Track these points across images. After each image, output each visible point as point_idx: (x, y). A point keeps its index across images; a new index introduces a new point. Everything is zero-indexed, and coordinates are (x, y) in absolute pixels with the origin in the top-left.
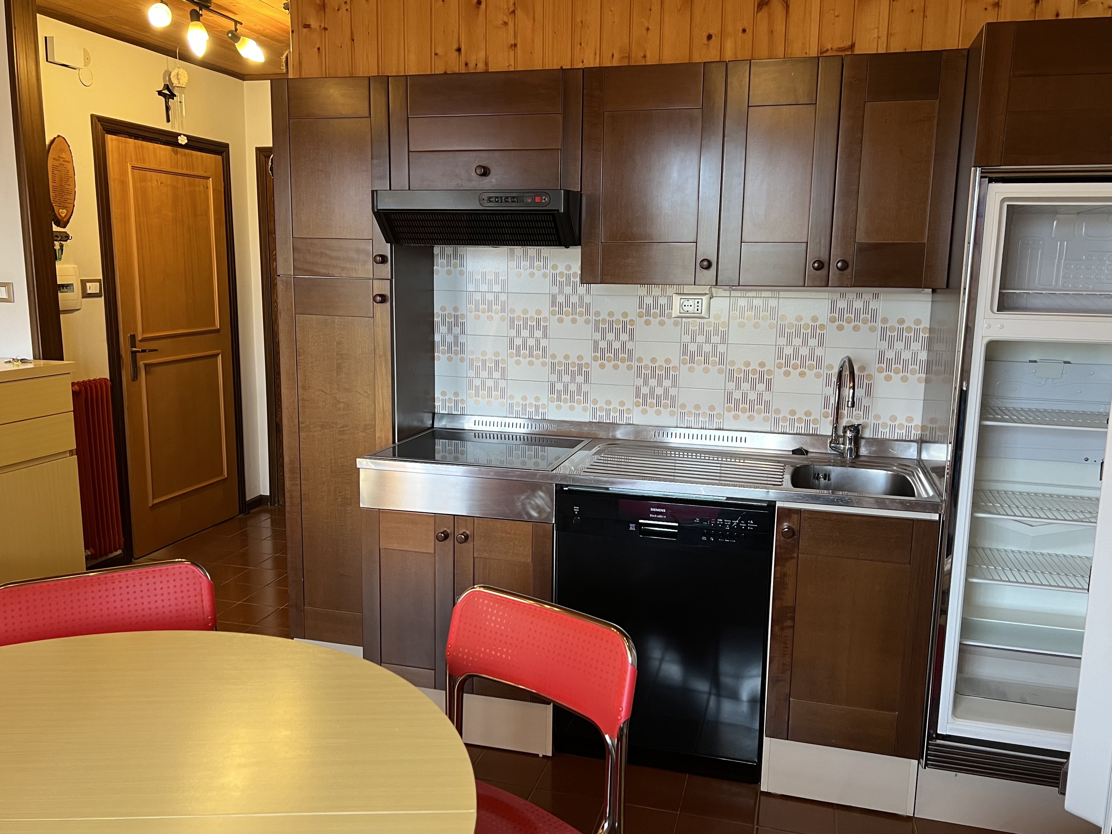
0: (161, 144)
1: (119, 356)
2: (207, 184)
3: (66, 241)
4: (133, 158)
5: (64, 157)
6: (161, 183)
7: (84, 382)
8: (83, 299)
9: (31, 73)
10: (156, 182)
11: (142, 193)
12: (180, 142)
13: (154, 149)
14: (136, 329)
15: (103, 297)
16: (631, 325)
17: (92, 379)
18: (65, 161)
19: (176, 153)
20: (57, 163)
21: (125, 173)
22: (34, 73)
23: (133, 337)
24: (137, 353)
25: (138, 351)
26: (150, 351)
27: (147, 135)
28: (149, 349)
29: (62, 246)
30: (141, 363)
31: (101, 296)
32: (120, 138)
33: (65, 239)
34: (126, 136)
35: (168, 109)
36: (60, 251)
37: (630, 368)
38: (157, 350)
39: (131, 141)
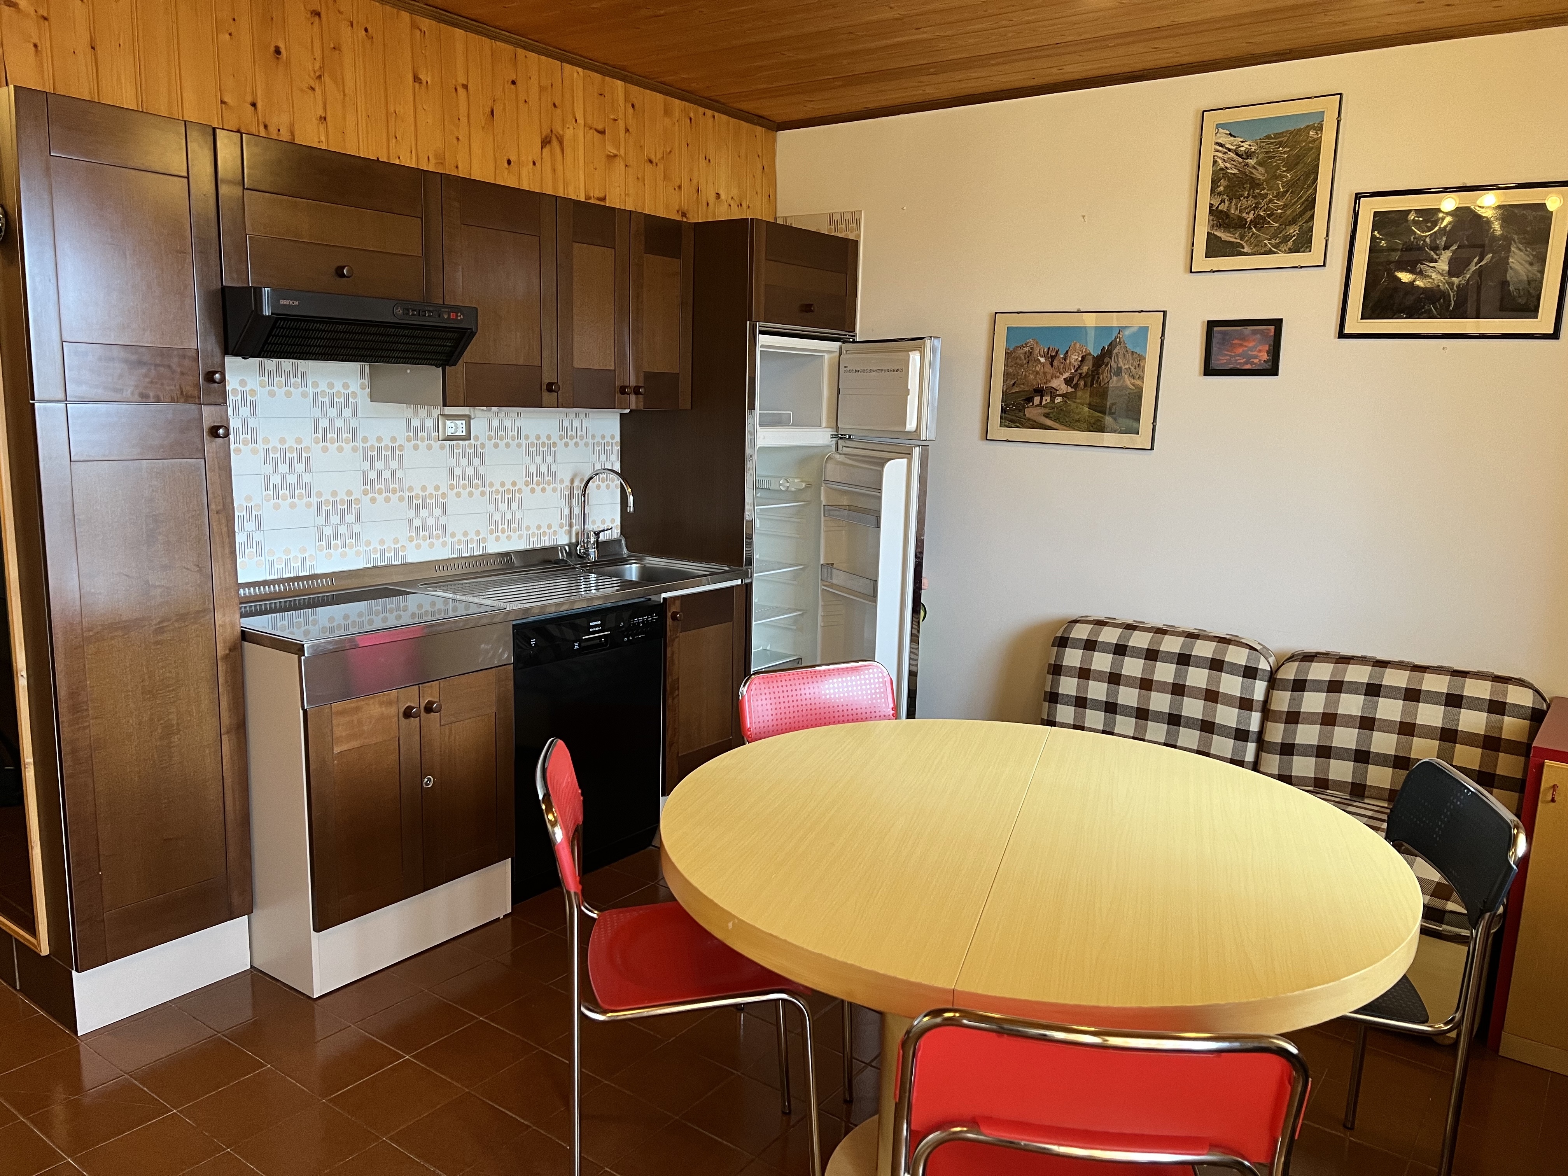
16: (400, 451)
37: (401, 499)
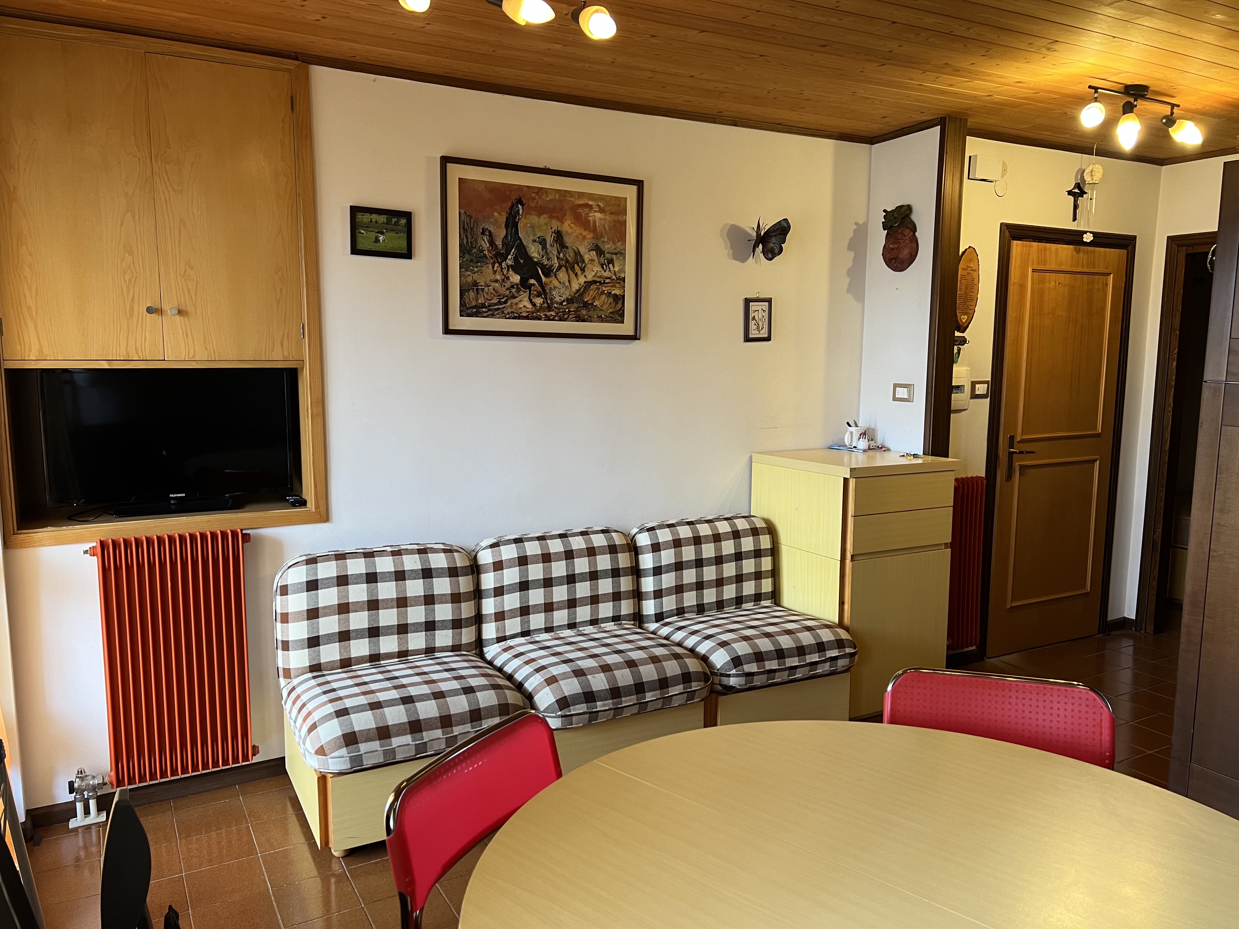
0: (1064, 244)
1: (997, 456)
2: (1107, 280)
3: (963, 345)
4: (1035, 261)
5: (972, 266)
6: (1059, 284)
7: (962, 479)
8: (971, 400)
9: (955, 192)
10: (1054, 283)
11: (1039, 295)
12: (1085, 240)
13: (1057, 250)
14: (1016, 430)
15: (989, 398)
17: (969, 476)
18: (973, 270)
19: (1078, 251)
20: (965, 273)
21: (1024, 276)
22: (957, 192)
23: (1012, 438)
24: (1014, 455)
25: (1016, 453)
26: (1027, 452)
27: (1051, 237)
28: (1027, 450)
29: (959, 350)
30: (1017, 464)
31: (987, 397)
32: (1025, 242)
33: (963, 343)
34: (1031, 240)
35: (1076, 207)
36: (957, 355)
38: (1034, 452)
39: (1035, 244)
